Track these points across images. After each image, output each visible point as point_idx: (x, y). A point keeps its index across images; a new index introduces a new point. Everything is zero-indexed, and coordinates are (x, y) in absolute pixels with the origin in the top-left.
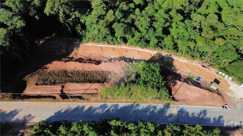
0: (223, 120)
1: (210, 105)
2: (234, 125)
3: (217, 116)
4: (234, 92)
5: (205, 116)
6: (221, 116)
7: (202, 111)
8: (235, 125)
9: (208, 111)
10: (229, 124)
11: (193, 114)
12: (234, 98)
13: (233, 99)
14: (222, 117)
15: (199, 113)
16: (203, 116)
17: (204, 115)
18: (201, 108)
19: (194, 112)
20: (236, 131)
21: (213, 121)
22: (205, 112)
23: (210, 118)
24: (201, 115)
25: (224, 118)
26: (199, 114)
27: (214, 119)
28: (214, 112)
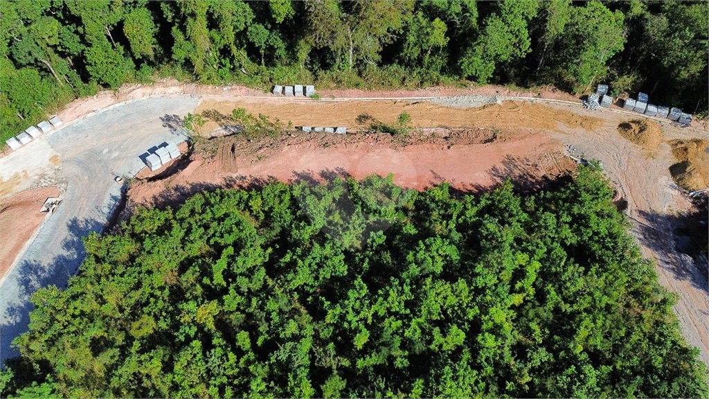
0: (87, 221)
1: (17, 248)
2: (114, 198)
3: (65, 234)
4: (24, 171)
5: (44, 271)
6: (70, 223)
7: (20, 276)
8: (118, 194)
9: (31, 259)
10: (106, 210)
11: (11, 311)
12: (42, 176)
13: (42, 180)
14: (75, 221)
15: (23, 287)
16: (39, 276)
17: (36, 273)
18: (10, 277)
19: (9, 303)
20: (129, 197)
21: (74, 250)
22: (28, 268)
23: (59, 256)
24: (33, 283)
25: (80, 218)
26: (27, 288)
27: (67, 245)
28: (48, 242)
